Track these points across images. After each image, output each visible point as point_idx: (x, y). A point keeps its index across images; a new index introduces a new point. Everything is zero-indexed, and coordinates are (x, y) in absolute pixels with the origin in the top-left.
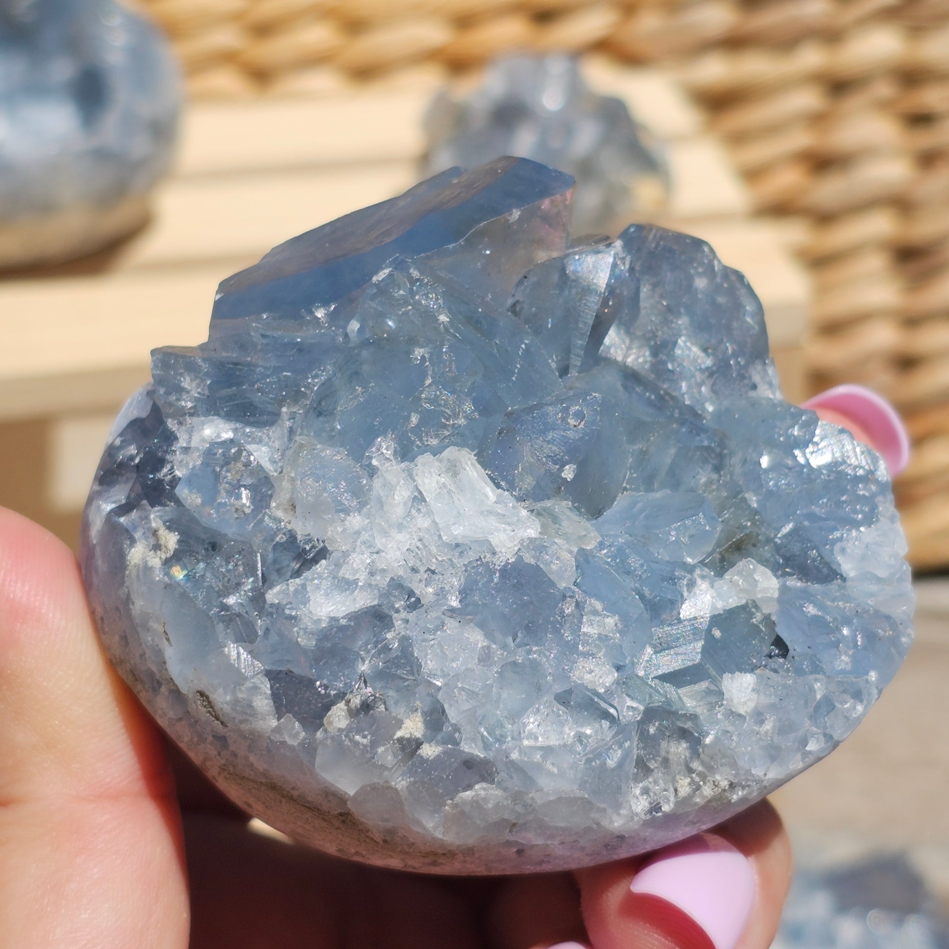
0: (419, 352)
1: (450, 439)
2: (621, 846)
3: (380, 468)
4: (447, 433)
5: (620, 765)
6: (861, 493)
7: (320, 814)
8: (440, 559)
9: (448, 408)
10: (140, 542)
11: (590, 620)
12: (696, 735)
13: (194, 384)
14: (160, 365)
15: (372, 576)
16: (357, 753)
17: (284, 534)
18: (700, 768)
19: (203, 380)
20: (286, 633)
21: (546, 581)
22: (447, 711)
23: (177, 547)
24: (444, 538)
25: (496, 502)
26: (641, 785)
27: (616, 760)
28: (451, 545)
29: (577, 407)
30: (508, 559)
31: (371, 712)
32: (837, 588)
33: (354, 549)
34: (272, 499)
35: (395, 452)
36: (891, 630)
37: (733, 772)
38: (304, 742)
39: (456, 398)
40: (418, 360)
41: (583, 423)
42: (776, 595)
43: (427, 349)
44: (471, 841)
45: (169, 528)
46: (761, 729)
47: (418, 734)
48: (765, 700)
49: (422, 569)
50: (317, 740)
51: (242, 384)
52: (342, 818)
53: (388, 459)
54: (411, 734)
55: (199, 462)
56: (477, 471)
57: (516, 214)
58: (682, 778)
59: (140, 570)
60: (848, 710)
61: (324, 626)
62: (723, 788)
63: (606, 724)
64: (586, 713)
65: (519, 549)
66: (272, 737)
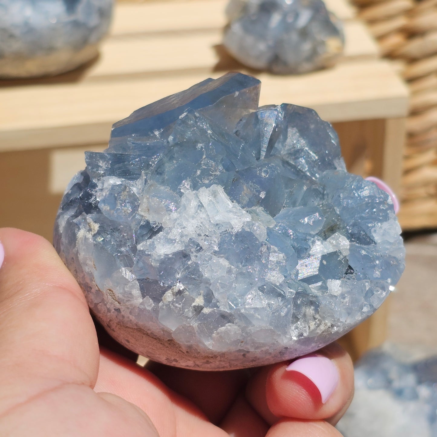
0: (199, 146)
1: (213, 181)
2: (286, 353)
3: (185, 193)
4: (212, 178)
5: (286, 315)
6: (382, 208)
7: (160, 341)
8: (210, 230)
9: (213, 168)
10: (82, 229)
11: (273, 255)
12: (318, 303)
13: (104, 163)
14: (89, 157)
15: (182, 237)
16: (176, 312)
17: (144, 221)
18: (319, 318)
19: (108, 162)
20: (146, 261)
21: (254, 238)
22: (214, 294)
23: (99, 229)
24: (212, 222)
25: (233, 207)
26: (295, 325)
27: (285, 312)
28: (215, 224)
29: (265, 169)
30: (238, 230)
31: (182, 294)
32: (373, 247)
33: (174, 227)
34: (139, 207)
35: (191, 186)
36: (396, 262)
37: (333, 319)
38: (154, 308)
39: (216, 164)
40: (199, 148)
41: (268, 175)
42: (348, 247)
43: (203, 144)
44: (224, 350)
45: (95, 222)
46: (344, 301)
47: (202, 304)
48: (345, 290)
49: (203, 235)
50: (159, 306)
51: (125, 162)
52: (169, 342)
53: (188, 189)
54: (198, 304)
55: (108, 193)
56: (224, 195)
57: (237, 93)
58: (312, 322)
59: (83, 239)
60: (379, 294)
61: (162, 258)
62: (329, 326)
63: (280, 299)
64: (271, 294)
65: (243, 226)
66: (140, 307)
